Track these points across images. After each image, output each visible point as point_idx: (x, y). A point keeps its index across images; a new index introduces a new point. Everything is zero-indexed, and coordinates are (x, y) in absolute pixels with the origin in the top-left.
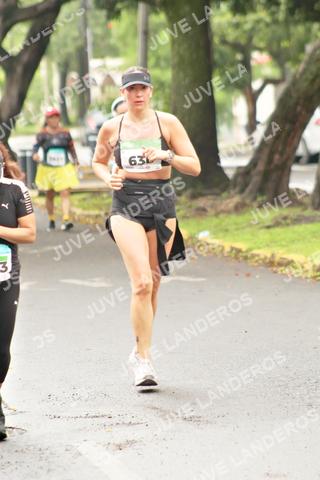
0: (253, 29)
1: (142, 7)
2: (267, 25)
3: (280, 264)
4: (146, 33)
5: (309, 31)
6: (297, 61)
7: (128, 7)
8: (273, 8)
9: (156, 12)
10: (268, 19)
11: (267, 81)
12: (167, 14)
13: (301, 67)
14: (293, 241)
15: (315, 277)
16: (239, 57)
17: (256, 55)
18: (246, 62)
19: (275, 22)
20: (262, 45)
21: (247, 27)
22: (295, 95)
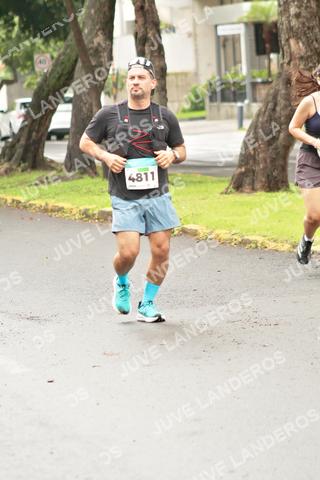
3: (52, 211)
8: (10, 28)
10: (4, 36)
14: (57, 194)
15: (82, 219)
19: (9, 38)
22: (46, 89)
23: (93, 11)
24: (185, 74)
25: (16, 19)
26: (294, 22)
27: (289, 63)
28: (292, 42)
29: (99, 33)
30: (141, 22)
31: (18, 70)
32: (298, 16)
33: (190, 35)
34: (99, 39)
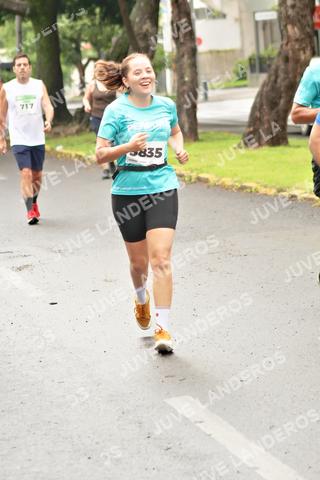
0: (81, 30)
1: (17, 18)
2: (89, 27)
4: (20, 33)
5: (113, 30)
6: (107, 47)
7: (8, 19)
8: (93, 17)
9: (26, 22)
10: (89, 24)
11: (90, 59)
12: (33, 21)
13: (111, 50)
16: (74, 45)
17: (83, 44)
18: (78, 49)
19: (94, 25)
20: (86, 38)
21: (78, 28)
23: (142, 4)
24: (233, 51)
25: (98, 10)
26: (290, 12)
27: (287, 44)
28: (289, 27)
29: (148, 21)
30: (176, 12)
31: (102, 50)
32: (293, 6)
33: (236, 20)
34: (147, 26)
